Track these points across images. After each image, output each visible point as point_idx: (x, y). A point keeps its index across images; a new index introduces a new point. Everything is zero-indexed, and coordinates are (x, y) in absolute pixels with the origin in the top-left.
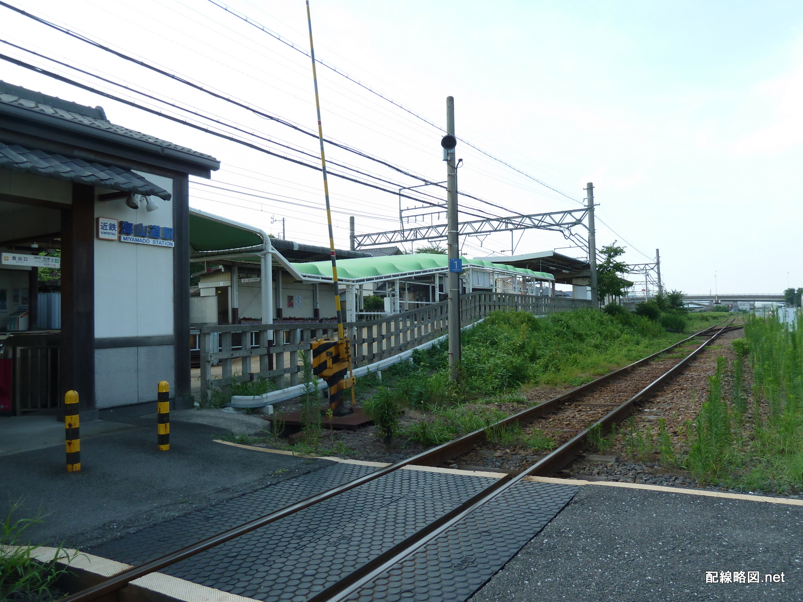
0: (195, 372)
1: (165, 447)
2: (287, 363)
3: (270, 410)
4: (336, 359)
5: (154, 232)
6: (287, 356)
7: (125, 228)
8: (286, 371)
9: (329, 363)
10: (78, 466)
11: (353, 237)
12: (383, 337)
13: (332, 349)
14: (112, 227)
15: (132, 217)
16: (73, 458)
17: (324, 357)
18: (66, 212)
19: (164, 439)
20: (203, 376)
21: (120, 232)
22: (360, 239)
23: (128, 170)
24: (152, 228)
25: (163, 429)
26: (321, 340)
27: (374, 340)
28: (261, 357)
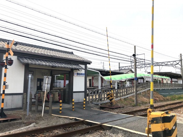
0: (88, 97)
1: (84, 109)
2: (103, 97)
3: (100, 105)
4: (111, 96)
5: (82, 74)
6: (103, 95)
7: (78, 74)
8: (103, 98)
9: (110, 97)
10: (74, 110)
11: (119, 67)
12: (123, 92)
13: (110, 95)
14: (76, 74)
15: (79, 72)
16: (73, 109)
17: (109, 96)
18: (70, 72)
19: (84, 107)
20: (89, 98)
21: (77, 75)
22: (121, 68)
23: (78, 65)
24: (81, 73)
25: (84, 106)
26: (108, 93)
27: (121, 93)
28: (98, 95)
